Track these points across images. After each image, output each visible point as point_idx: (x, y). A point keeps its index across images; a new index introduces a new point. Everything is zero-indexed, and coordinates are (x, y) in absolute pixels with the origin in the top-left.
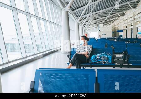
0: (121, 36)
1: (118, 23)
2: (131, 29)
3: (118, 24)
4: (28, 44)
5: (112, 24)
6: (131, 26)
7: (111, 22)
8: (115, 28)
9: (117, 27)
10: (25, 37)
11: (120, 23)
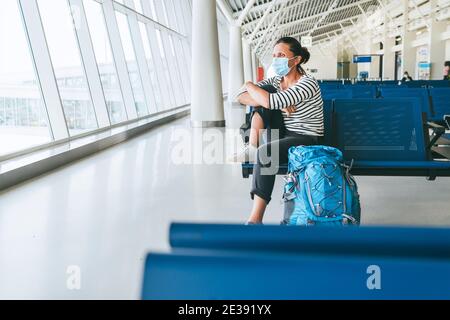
0: (365, 75)
1: (354, 35)
2: (397, 54)
3: (354, 39)
4: (77, 101)
5: (337, 39)
6: (397, 43)
7: (335, 31)
8: (345, 51)
9: (353, 48)
10: (67, 79)
11: (363, 34)
